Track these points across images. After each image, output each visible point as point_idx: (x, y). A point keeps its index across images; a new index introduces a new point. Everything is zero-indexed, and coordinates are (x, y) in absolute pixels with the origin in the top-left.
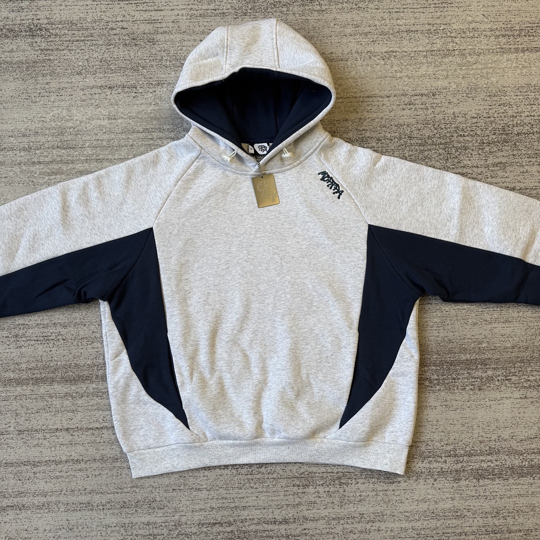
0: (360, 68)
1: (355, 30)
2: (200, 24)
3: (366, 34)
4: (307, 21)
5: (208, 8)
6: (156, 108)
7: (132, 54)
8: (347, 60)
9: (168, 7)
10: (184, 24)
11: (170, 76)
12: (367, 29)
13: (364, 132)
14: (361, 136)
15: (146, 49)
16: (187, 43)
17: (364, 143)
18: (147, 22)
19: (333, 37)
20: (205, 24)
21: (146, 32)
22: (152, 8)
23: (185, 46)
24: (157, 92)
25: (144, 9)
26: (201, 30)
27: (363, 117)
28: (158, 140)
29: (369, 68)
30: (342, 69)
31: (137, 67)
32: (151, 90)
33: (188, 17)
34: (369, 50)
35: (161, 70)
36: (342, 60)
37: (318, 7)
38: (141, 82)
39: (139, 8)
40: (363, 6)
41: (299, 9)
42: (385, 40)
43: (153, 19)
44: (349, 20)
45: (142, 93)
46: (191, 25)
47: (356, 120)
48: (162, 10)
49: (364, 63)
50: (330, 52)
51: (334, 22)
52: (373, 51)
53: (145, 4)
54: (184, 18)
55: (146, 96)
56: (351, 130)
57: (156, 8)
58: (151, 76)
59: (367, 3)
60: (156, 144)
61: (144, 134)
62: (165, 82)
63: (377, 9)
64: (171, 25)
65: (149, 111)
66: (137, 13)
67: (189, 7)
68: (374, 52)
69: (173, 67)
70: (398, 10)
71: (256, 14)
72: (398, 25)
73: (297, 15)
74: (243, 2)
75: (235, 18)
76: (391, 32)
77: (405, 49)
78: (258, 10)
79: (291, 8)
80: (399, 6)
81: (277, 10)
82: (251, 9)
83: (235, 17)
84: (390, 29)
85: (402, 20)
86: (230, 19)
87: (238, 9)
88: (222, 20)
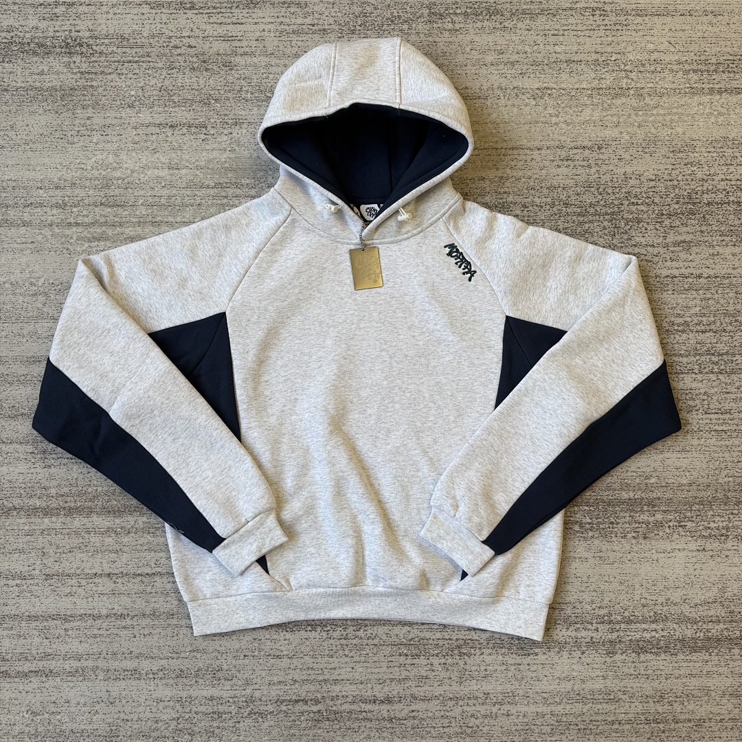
0: (504, 109)
1: (498, 57)
2: (293, 44)
3: (513, 64)
4: (434, 44)
5: (303, 23)
6: (232, 156)
7: (201, 82)
8: (486, 98)
9: (250, 20)
10: (271, 43)
11: (252, 113)
12: (514, 57)
13: (505, 196)
14: (501, 201)
15: (220, 75)
16: (274, 69)
17: (506, 210)
18: (222, 39)
19: (469, 67)
20: (299, 43)
21: (220, 52)
22: (229, 21)
23: (273, 72)
24: (234, 134)
25: (219, 21)
26: (294, 52)
27: (505, 175)
28: (233, 199)
29: (515, 110)
30: (479, 110)
31: (208, 99)
32: (226, 132)
33: (277, 34)
34: (515, 86)
35: (239, 105)
36: (479, 97)
37: (451, 26)
38: (212, 121)
39: (212, 20)
40: (509, 26)
41: (425, 27)
42: (537, 73)
43: (230, 35)
44: (491, 44)
45: (214, 135)
46: (281, 44)
47: (496, 179)
48: (242, 24)
49: (510, 103)
50: (464, 86)
51: (470, 47)
52: (521, 87)
53: (221, 15)
54: (272, 34)
55: (219, 140)
56: (489, 193)
57: (234, 20)
58: (226, 112)
59: (515, 22)
60: (232, 204)
61: (215, 190)
62: (245, 121)
63: (528, 30)
64: (254, 44)
65: (223, 160)
66: (209, 27)
67: (278, 20)
68: (523, 88)
69: (255, 101)
70: (556, 32)
71: (368, 32)
72: (556, 53)
73: (422, 35)
74: (350, 15)
75: (339, 38)
76: (546, 62)
77: (563, 86)
78: (370, 27)
79: (414, 26)
80: (557, 27)
81: (396, 28)
82: (360, 26)
83: (340, 35)
84: (544, 57)
85: (562, 46)
86: (333, 38)
87: (343, 24)
88: (323, 40)
